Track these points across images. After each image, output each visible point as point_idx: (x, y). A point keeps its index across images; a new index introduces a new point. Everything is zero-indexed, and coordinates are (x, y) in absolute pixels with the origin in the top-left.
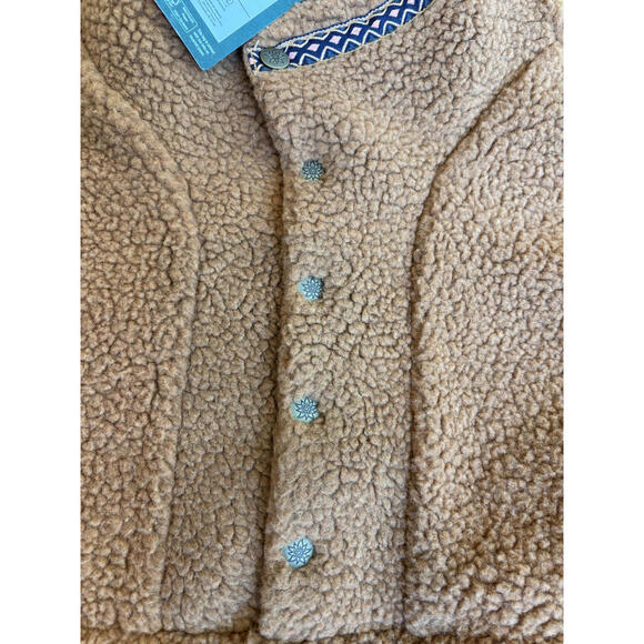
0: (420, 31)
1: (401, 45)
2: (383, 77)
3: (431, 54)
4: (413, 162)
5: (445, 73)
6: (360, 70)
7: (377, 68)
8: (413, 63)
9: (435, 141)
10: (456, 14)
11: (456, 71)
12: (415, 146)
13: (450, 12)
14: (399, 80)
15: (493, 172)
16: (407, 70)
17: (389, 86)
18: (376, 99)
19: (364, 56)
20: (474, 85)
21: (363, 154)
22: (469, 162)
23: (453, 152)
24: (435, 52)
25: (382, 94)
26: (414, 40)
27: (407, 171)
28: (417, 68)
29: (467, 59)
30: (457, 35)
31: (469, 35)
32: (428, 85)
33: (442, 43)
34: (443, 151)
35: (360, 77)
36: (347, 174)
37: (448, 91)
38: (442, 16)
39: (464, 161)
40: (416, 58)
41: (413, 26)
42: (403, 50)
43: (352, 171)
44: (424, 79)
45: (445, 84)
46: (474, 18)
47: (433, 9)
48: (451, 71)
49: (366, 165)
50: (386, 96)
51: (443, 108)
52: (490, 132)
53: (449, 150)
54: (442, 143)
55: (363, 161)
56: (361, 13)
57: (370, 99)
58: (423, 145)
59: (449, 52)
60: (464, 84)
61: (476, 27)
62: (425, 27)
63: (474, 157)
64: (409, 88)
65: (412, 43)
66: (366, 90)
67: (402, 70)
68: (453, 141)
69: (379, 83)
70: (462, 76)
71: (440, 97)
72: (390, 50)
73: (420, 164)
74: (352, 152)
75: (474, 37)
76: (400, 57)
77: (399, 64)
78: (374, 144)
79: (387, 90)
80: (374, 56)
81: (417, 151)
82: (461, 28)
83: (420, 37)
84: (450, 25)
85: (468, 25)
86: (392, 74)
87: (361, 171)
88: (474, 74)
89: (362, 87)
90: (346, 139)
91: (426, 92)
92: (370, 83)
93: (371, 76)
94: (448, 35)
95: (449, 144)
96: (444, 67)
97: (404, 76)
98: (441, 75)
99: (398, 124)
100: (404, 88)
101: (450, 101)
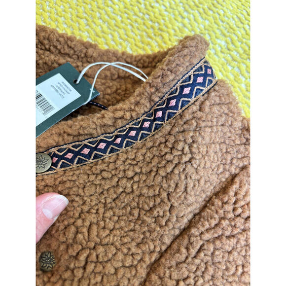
0: (150, 149)
1: (134, 159)
2: (118, 182)
3: (155, 169)
4: (128, 262)
5: (165, 185)
6: (100, 177)
7: (113, 176)
8: (141, 173)
9: (152, 240)
10: (176, 142)
11: (173, 185)
12: (134, 244)
13: (172, 139)
14: (129, 185)
15: (199, 273)
16: (136, 179)
17: (121, 190)
18: (109, 200)
19: (104, 166)
20: (188, 197)
21: (82, 258)
22: (178, 264)
23: (166, 251)
24: (158, 168)
25: (115, 196)
26: (144, 155)
27: (121, 272)
28: (144, 178)
29: (183, 177)
30: (176, 158)
31: (185, 159)
32: (151, 193)
33: (164, 162)
34: (158, 249)
35: (98, 182)
36: (67, 275)
37: (166, 200)
38: (166, 141)
39: (174, 263)
40: (144, 170)
41: (145, 145)
42: (135, 163)
43: (73, 271)
44: (149, 187)
45: (164, 195)
46: (190, 146)
47: (160, 134)
48: (169, 186)
49: (84, 268)
50: (117, 198)
51: (161, 214)
52: (199, 238)
53: (164, 248)
54: (158, 242)
55: (83, 264)
56: (109, 131)
57: (103, 201)
58: (142, 243)
59: (169, 170)
60: (180, 196)
61: (191, 153)
62: (153, 147)
63: (183, 259)
64: (137, 193)
65: (141, 158)
66: (102, 193)
67: (132, 178)
68: (167, 241)
69: (114, 186)
70: (178, 190)
71: (159, 204)
72: (124, 162)
73: (135, 263)
74: (74, 254)
75: (190, 161)
76: (131, 168)
77: (130, 174)
78: (94, 248)
79: (119, 193)
80: (112, 166)
81: (134, 250)
82: (180, 153)
83: (148, 154)
84: (171, 149)
85: (185, 152)
86: (124, 181)
87: (79, 273)
88: (189, 189)
89: (99, 190)
90: (71, 241)
91: (149, 197)
92: (106, 188)
93: (108, 182)
94: (169, 157)
95: (163, 243)
96: (164, 181)
97: (134, 182)
98: (162, 187)
99: (123, 224)
100: (133, 192)
101: (168, 208)
